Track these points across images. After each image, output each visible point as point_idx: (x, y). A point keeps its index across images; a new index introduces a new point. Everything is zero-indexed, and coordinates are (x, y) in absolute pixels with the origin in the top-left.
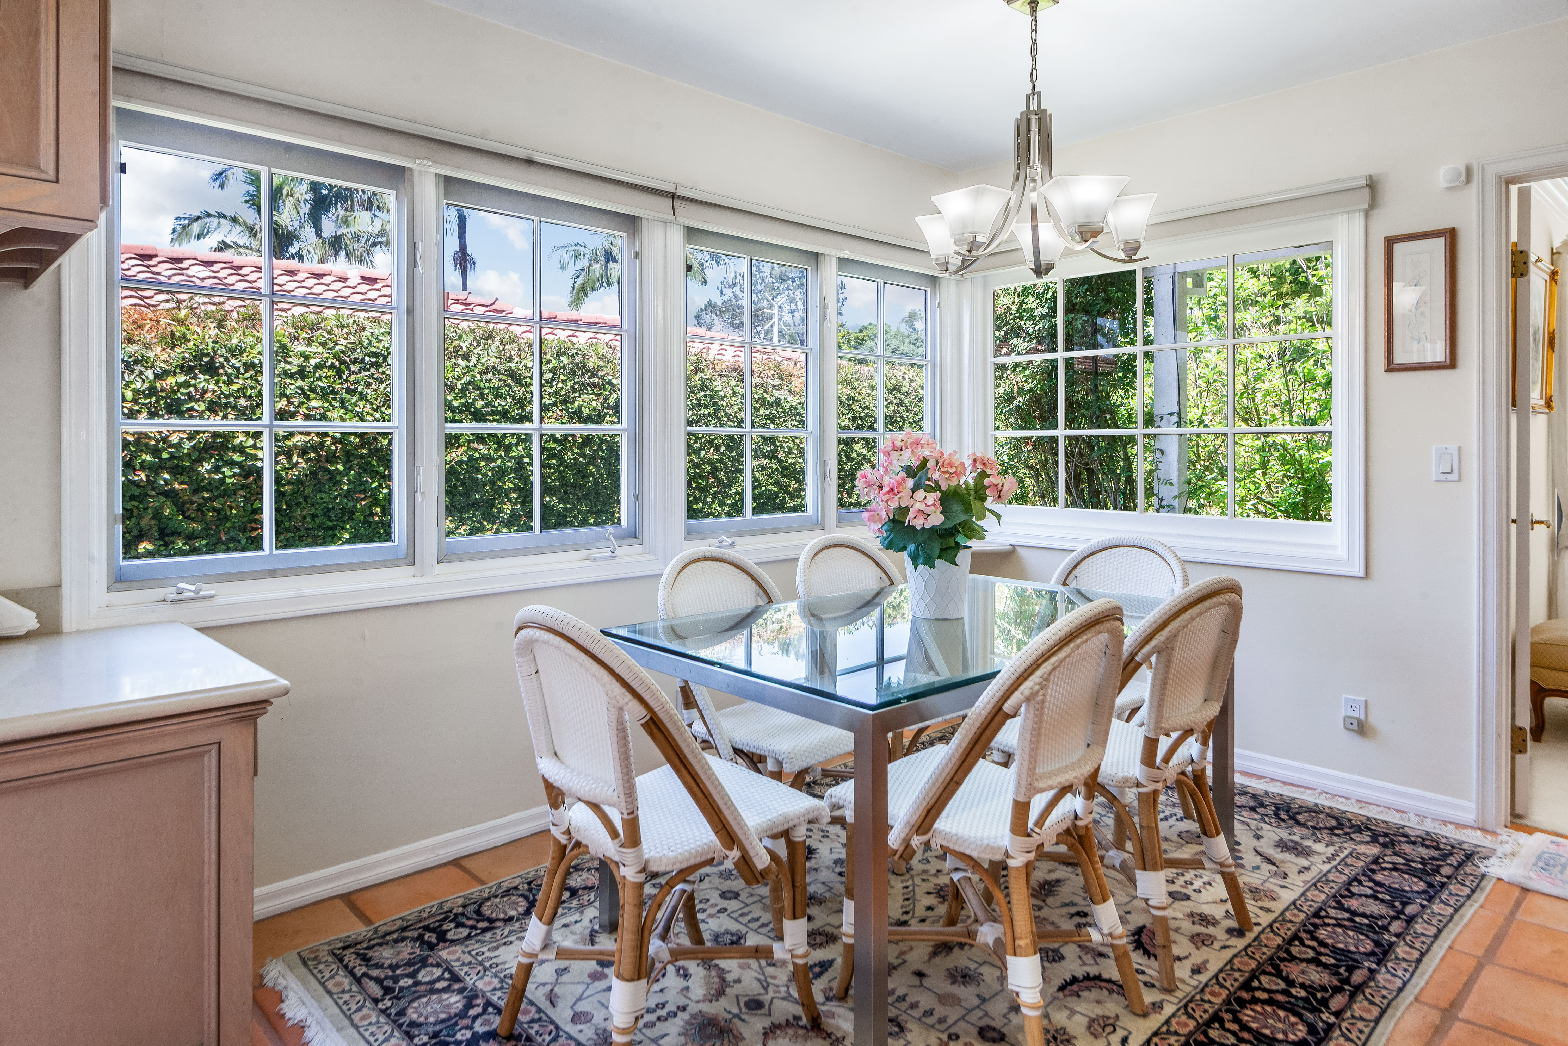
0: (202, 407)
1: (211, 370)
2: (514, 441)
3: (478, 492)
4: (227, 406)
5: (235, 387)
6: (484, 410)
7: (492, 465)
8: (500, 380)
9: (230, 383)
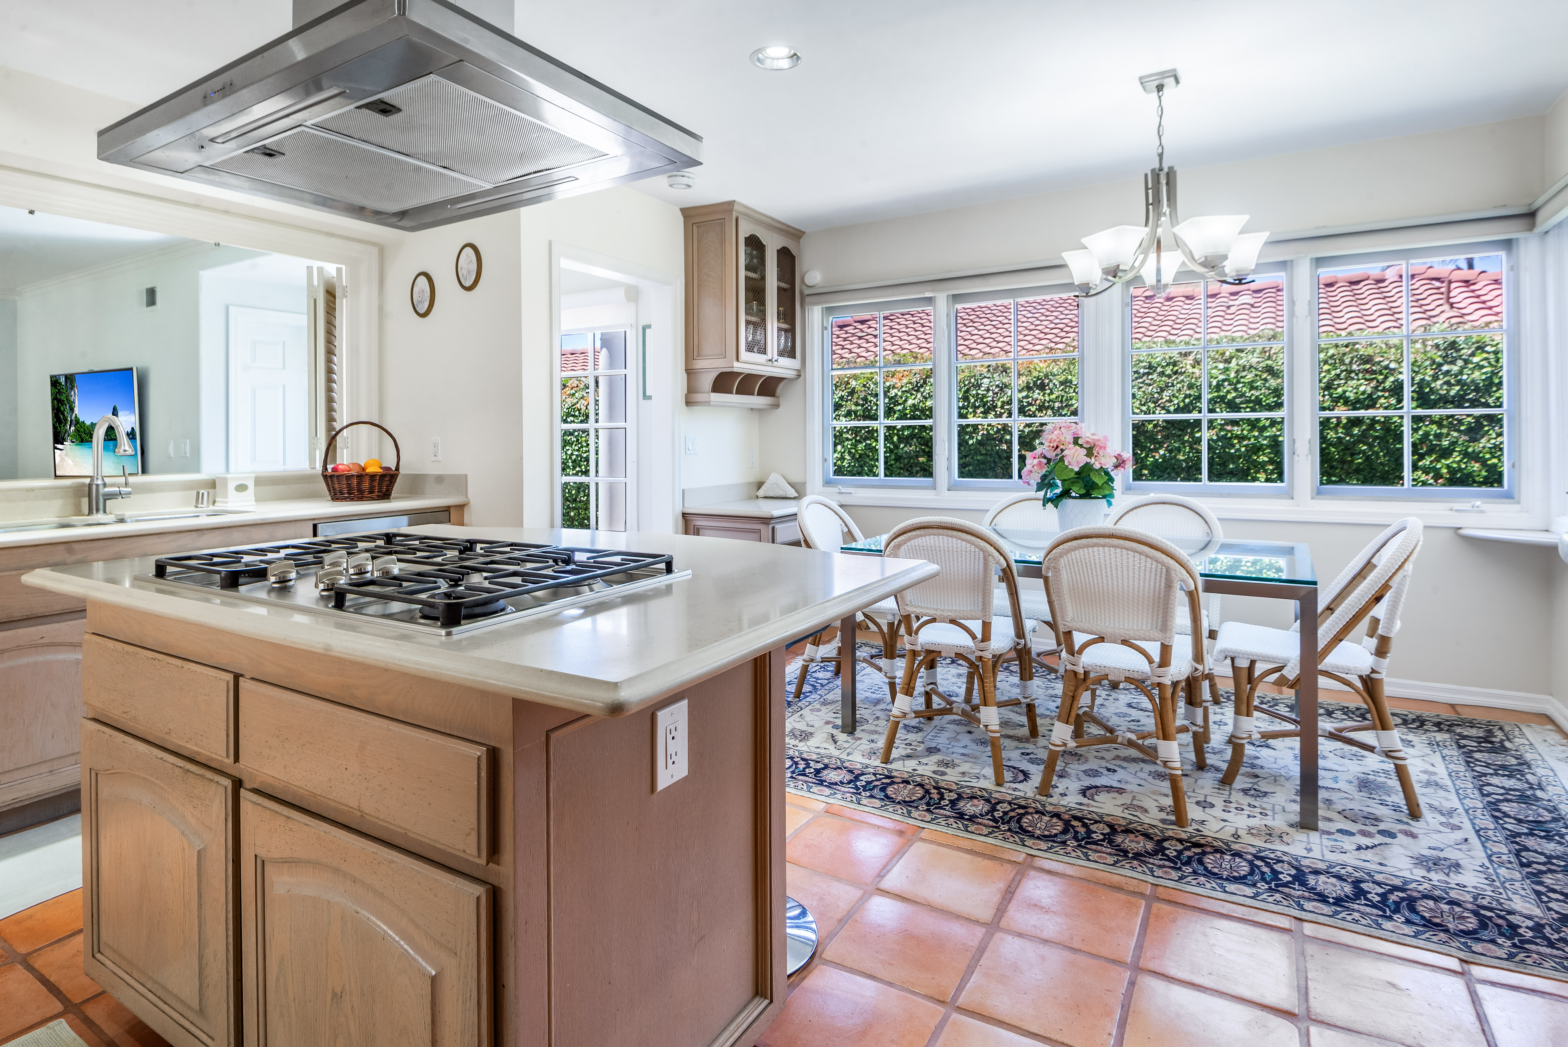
0: (1033, 409)
1: (1042, 387)
2: (1268, 423)
3: (1233, 463)
4: (1048, 407)
5: (1054, 396)
6: (1238, 401)
7: (1245, 443)
8: (1256, 375)
9: (1051, 393)
